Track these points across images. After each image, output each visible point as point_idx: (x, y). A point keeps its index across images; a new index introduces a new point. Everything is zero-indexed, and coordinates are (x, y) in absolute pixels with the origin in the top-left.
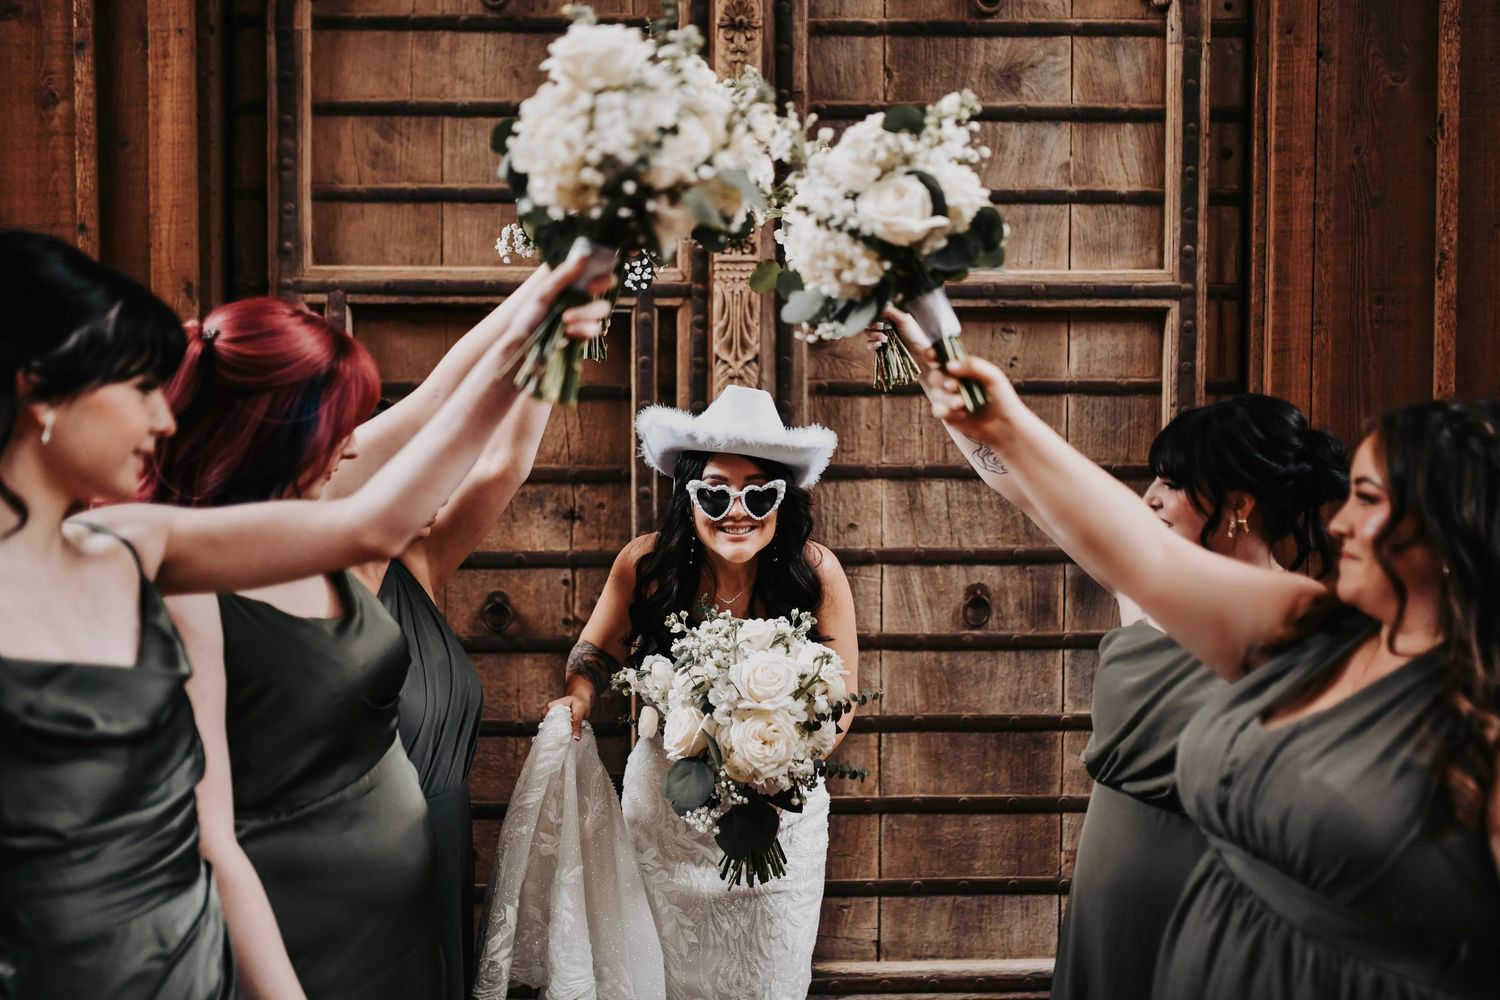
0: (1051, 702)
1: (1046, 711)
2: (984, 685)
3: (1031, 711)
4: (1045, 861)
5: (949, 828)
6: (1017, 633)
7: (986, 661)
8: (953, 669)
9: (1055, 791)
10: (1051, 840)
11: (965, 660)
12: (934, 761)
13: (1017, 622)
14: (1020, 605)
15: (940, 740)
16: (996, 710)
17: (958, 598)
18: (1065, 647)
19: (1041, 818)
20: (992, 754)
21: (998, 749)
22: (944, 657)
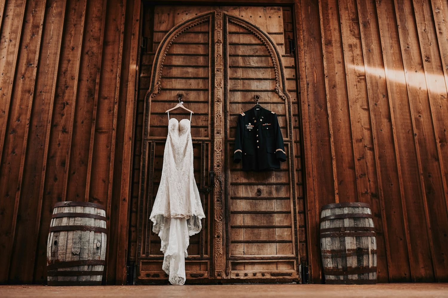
0: (273, 209)
1: (272, 210)
2: (261, 206)
3: (269, 210)
4: (273, 237)
5: (256, 231)
6: (266, 197)
7: (261, 202)
8: (256, 204)
9: (274, 224)
10: (274, 233)
11: (257, 201)
12: (253, 219)
13: (266, 195)
14: (267, 192)
15: (254, 215)
16: (263, 210)
17: (256, 191)
18: (274, 199)
19: (272, 229)
20: (263, 218)
21: (264, 217)
22: (254, 201)
